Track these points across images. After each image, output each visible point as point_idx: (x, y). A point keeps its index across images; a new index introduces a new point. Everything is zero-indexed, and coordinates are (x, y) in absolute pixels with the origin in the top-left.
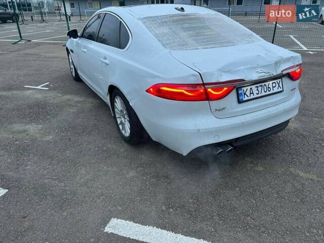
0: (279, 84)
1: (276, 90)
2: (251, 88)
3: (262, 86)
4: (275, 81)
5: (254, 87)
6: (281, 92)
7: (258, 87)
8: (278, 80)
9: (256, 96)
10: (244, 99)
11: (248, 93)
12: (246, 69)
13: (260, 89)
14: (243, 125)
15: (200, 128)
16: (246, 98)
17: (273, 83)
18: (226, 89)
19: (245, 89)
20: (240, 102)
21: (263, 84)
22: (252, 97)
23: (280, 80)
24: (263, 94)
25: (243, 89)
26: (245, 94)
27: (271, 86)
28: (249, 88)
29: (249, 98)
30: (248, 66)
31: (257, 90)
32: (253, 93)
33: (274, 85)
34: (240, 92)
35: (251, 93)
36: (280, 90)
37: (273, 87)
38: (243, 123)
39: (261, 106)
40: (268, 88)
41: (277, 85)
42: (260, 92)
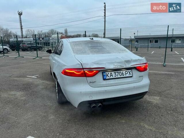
0: (130, 73)
1: (127, 75)
2: (111, 73)
3: (118, 72)
4: (127, 71)
5: (113, 73)
6: (131, 77)
7: (115, 73)
8: (129, 71)
9: (114, 77)
10: (107, 78)
11: (109, 75)
13: (117, 74)
15: (82, 91)
16: (108, 78)
17: (125, 72)
18: (95, 71)
19: (107, 73)
20: (104, 79)
21: (119, 72)
22: (112, 77)
23: (131, 70)
24: (119, 76)
25: (106, 73)
26: (107, 75)
27: (124, 73)
28: (110, 73)
29: (110, 78)
30: (109, 62)
31: (115, 74)
32: (112, 75)
33: (126, 73)
34: (104, 74)
35: (111, 76)
36: (130, 75)
37: (126, 74)
38: (106, 91)
39: (118, 83)
40: (122, 74)
41: (129, 73)
42: (117, 76)
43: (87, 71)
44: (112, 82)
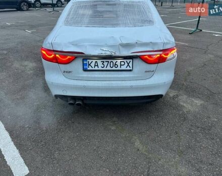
0: (128, 64)
1: (124, 68)
2: (96, 62)
3: (108, 62)
4: (125, 61)
5: (99, 62)
6: (130, 70)
7: (104, 62)
8: (128, 61)
9: (100, 68)
10: (88, 69)
11: (93, 65)
12: (89, 45)
13: (106, 64)
14: (85, 88)
16: (90, 68)
17: (121, 62)
18: (69, 57)
19: (90, 61)
20: (85, 70)
21: (110, 61)
22: (96, 68)
23: (131, 60)
24: (109, 68)
25: (88, 60)
26: (89, 65)
27: (118, 63)
28: (94, 61)
29: (93, 69)
30: (93, 44)
31: (103, 64)
32: (97, 66)
33: (122, 63)
34: (85, 62)
35: (95, 66)
36: (128, 68)
37: (121, 65)
38: (84, 86)
39: (106, 78)
40: (115, 65)
41: (126, 64)
42: (105, 66)
43: (59, 55)
44: (97, 74)
